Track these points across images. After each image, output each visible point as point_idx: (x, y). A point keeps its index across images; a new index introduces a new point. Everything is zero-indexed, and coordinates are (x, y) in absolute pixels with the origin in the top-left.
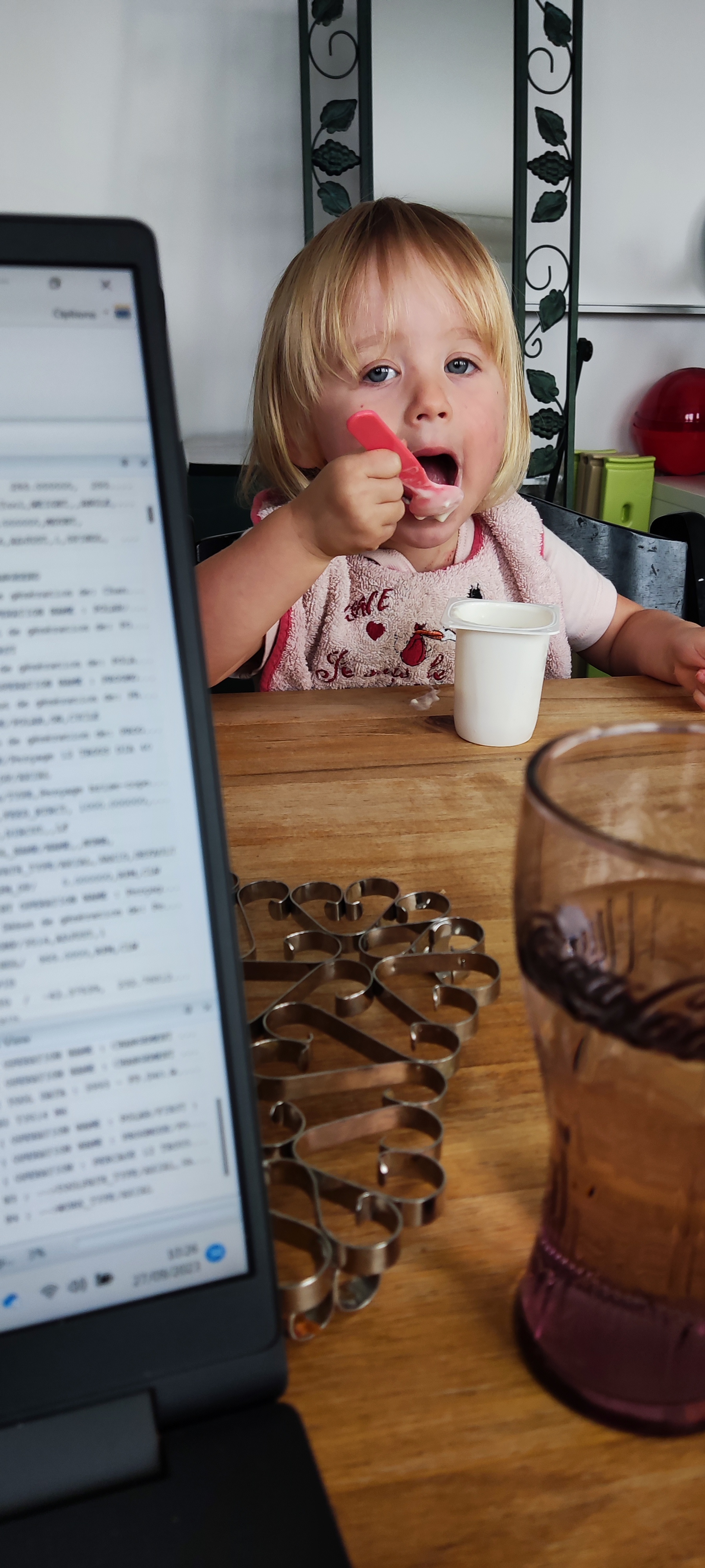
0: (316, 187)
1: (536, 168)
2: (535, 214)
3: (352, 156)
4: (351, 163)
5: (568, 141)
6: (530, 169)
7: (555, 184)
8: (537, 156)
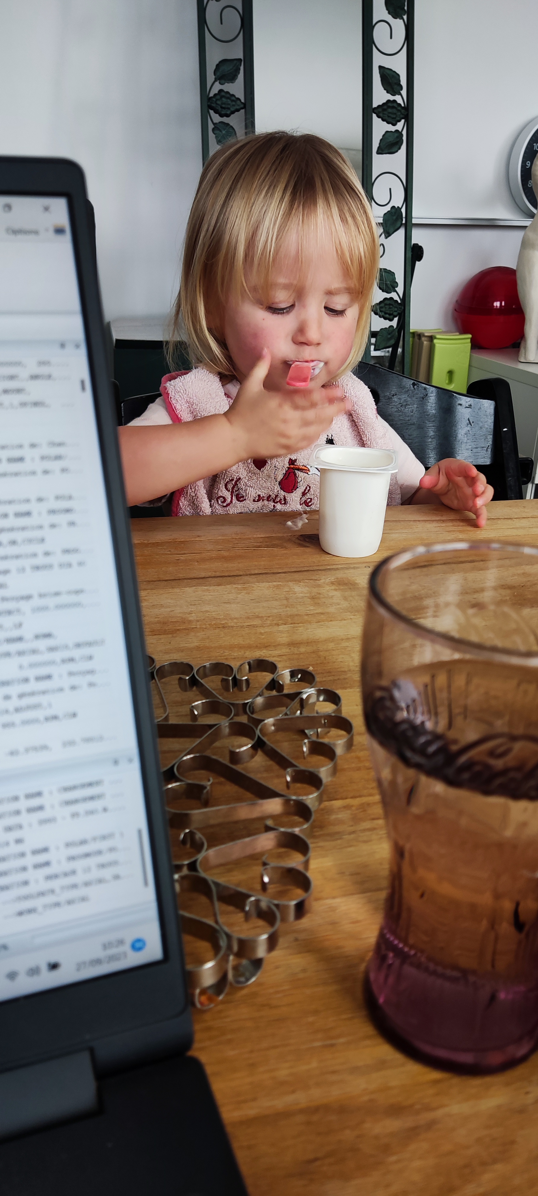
0: (211, 126)
1: (379, 112)
2: (379, 148)
3: (238, 102)
4: (238, 107)
5: (404, 92)
6: (375, 113)
7: (394, 125)
8: (381, 104)
